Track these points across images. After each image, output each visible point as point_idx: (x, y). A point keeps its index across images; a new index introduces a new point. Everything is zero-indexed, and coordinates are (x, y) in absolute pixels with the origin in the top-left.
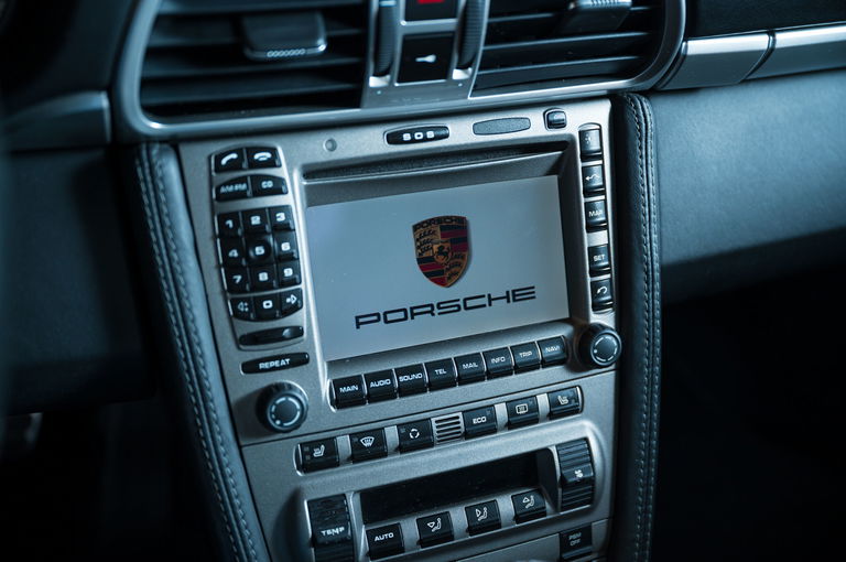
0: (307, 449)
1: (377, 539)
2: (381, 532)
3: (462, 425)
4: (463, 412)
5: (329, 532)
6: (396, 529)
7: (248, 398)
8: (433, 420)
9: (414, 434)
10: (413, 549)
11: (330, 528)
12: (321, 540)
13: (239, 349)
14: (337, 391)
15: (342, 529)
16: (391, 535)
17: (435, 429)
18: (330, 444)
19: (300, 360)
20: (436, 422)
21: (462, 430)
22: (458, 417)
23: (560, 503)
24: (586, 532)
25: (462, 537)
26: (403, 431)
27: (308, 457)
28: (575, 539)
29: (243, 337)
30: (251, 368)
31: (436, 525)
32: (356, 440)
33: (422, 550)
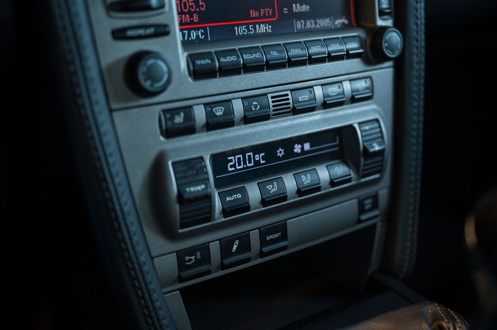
0: (168, 116)
1: (228, 199)
2: (231, 193)
3: (291, 101)
4: (292, 90)
5: (192, 189)
6: (243, 191)
7: (117, 63)
8: (269, 96)
9: (256, 106)
10: (257, 208)
11: (193, 186)
12: (186, 196)
13: (109, 16)
14: (194, 64)
15: (203, 186)
16: (239, 196)
17: (271, 104)
18: (188, 111)
19: (162, 31)
20: (272, 97)
21: (291, 106)
22: (287, 95)
23: (361, 170)
24: (375, 198)
25: (293, 198)
26: (246, 104)
27: (170, 123)
28: (368, 203)
29: (112, 4)
30: (119, 35)
31: (273, 187)
32: (209, 109)
33: (263, 209)
